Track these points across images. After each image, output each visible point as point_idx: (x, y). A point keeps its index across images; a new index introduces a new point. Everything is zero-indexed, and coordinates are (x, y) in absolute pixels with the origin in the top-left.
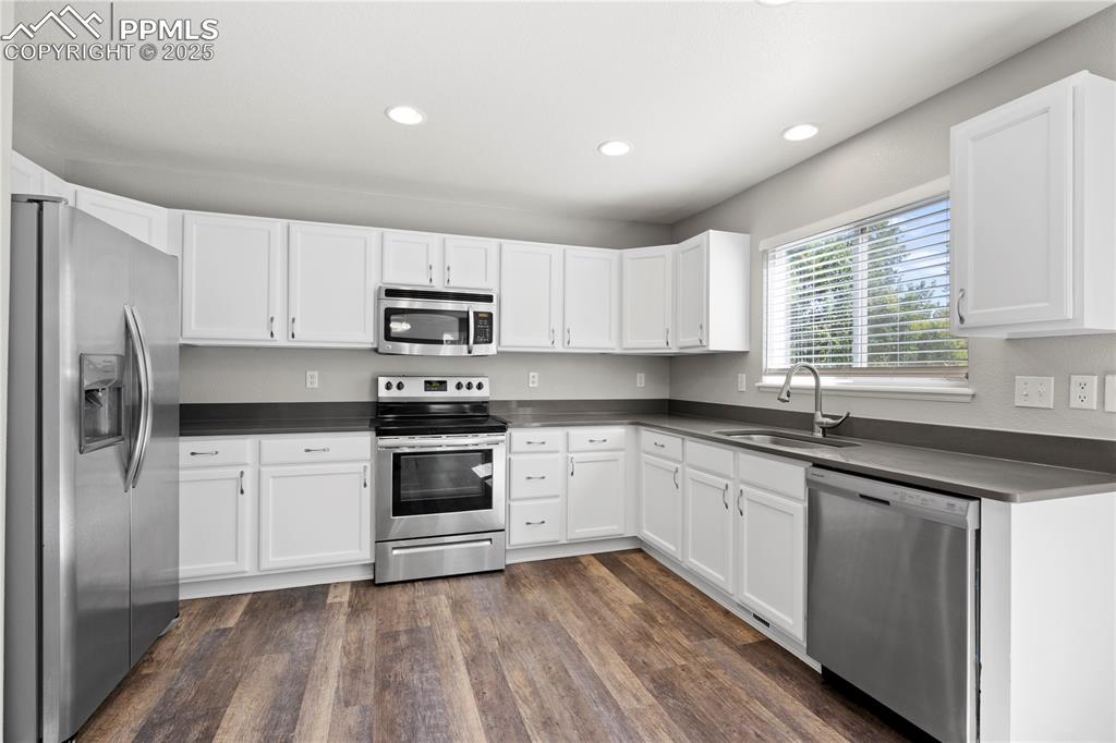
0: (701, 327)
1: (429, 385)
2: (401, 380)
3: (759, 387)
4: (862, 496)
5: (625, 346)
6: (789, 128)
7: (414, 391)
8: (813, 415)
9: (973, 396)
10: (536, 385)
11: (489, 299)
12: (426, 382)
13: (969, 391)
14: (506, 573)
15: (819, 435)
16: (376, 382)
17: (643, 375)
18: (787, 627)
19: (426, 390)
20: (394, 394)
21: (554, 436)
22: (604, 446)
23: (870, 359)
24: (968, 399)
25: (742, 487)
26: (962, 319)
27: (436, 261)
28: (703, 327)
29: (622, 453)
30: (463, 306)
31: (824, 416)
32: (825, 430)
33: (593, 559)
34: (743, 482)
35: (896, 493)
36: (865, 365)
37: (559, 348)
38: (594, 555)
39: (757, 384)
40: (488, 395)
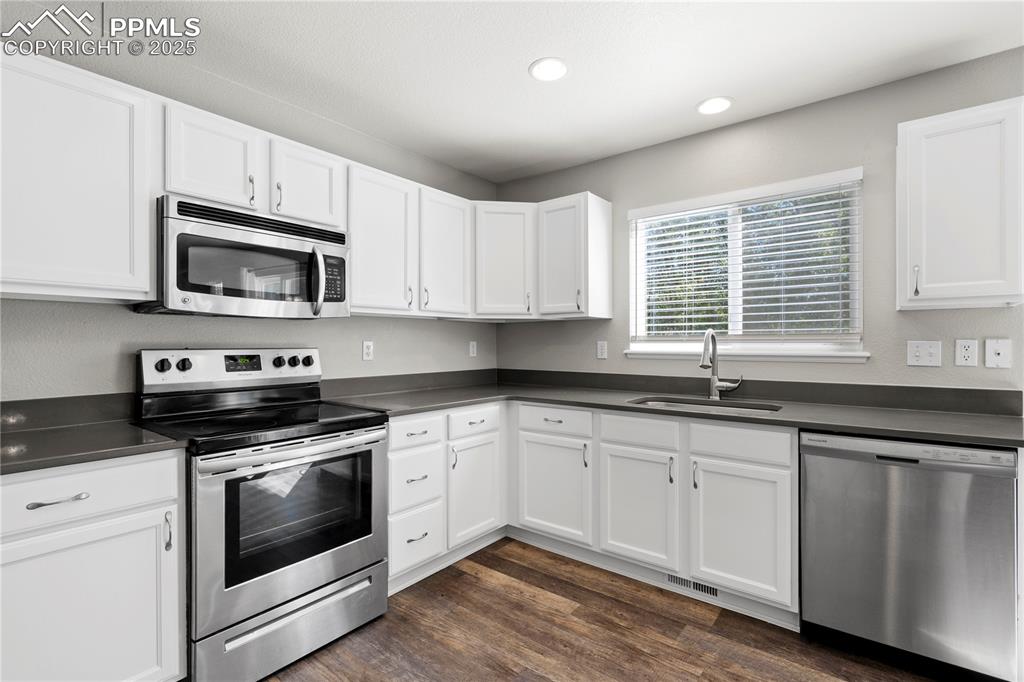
0: (579, 292)
1: (233, 363)
2: (184, 354)
3: (626, 354)
4: (880, 457)
5: (479, 311)
6: (703, 102)
7: (208, 371)
8: (709, 380)
9: (868, 358)
10: (371, 358)
11: (339, 238)
12: (228, 358)
13: (868, 354)
14: (390, 617)
15: (717, 398)
16: (137, 361)
17: (475, 343)
18: (772, 597)
19: (228, 370)
20: (174, 379)
21: (432, 421)
22: (483, 427)
23: (745, 326)
24: (864, 360)
25: (694, 458)
26: (917, 292)
27: (259, 172)
28: (581, 293)
29: (497, 433)
30: (306, 245)
31: (720, 380)
32: (723, 393)
33: (471, 563)
34: (693, 453)
35: (927, 452)
36: (741, 333)
37: (415, 312)
38: (469, 558)
39: (625, 352)
40: (320, 373)
